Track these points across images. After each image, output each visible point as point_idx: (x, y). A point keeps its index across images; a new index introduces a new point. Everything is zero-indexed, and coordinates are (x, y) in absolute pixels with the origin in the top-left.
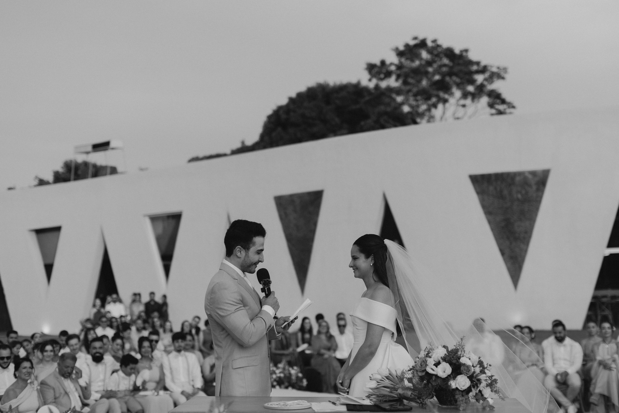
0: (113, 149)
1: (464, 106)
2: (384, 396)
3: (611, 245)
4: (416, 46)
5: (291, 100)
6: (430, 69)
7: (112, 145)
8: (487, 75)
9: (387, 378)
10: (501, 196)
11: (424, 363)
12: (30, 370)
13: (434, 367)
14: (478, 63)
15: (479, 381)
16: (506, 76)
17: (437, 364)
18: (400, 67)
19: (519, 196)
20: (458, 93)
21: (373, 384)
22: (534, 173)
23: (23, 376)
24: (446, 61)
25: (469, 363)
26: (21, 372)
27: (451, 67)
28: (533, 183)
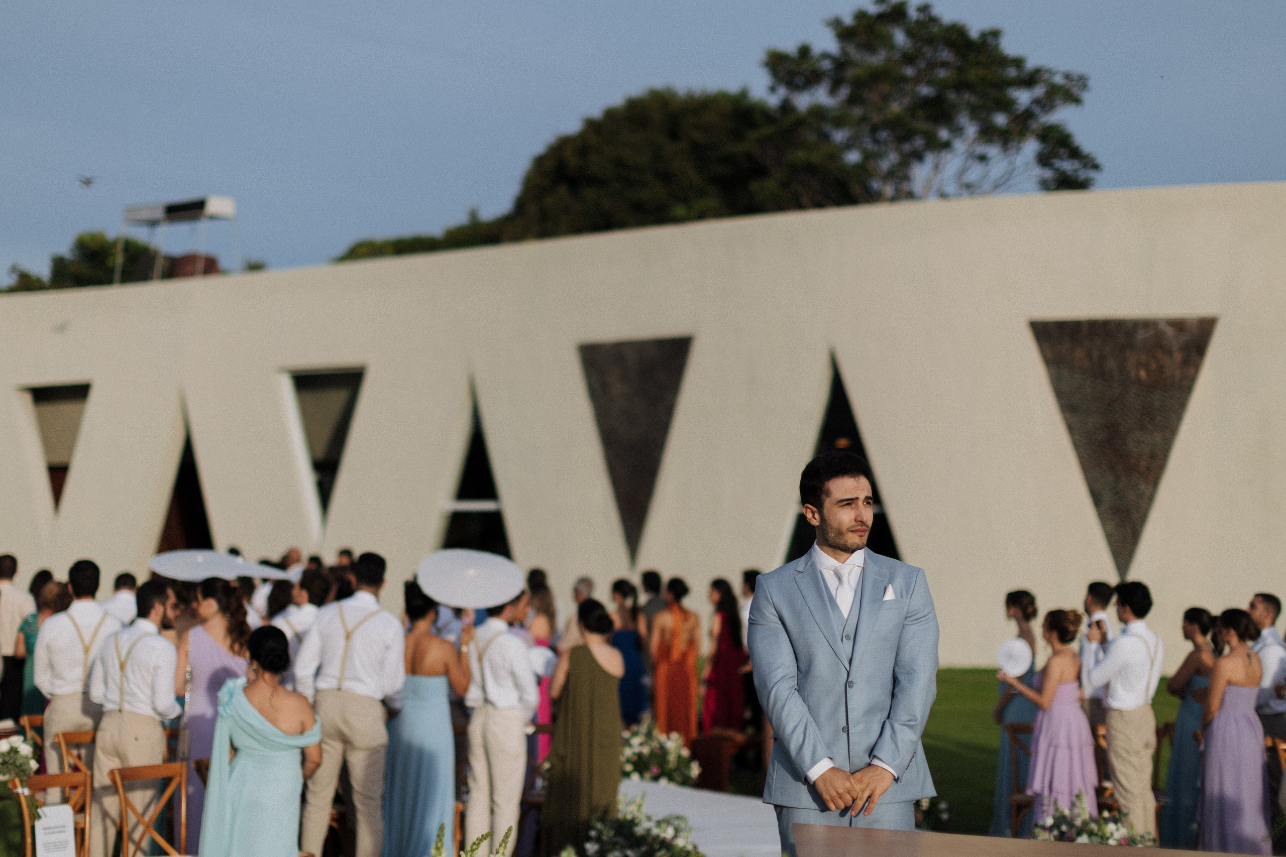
1: (983, 158)
4: (882, 17)
5: (591, 125)
6: (909, 72)
8: (1039, 91)
10: (1100, 373)
14: (1018, 63)
16: (1085, 96)
18: (841, 64)
19: (1143, 374)
20: (971, 130)
24: (945, 55)
27: (960, 70)
28: (1175, 346)
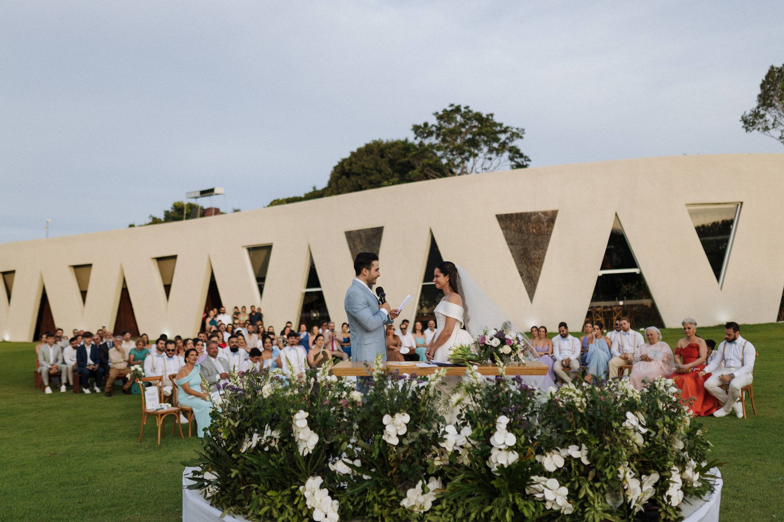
0: (216, 194)
1: (490, 159)
2: (458, 359)
3: (603, 268)
4: (452, 111)
5: (353, 154)
6: (463, 130)
7: (216, 191)
8: (508, 134)
9: (460, 348)
10: (520, 231)
11: (484, 338)
12: (196, 357)
13: (490, 341)
14: (501, 125)
15: (517, 348)
16: (524, 135)
17: (491, 339)
18: (439, 129)
19: (534, 231)
20: (485, 149)
21: (452, 353)
22: (545, 213)
23: (192, 361)
24: (475, 123)
25: (510, 338)
26: (190, 358)
27: (480, 128)
28: (545, 220)
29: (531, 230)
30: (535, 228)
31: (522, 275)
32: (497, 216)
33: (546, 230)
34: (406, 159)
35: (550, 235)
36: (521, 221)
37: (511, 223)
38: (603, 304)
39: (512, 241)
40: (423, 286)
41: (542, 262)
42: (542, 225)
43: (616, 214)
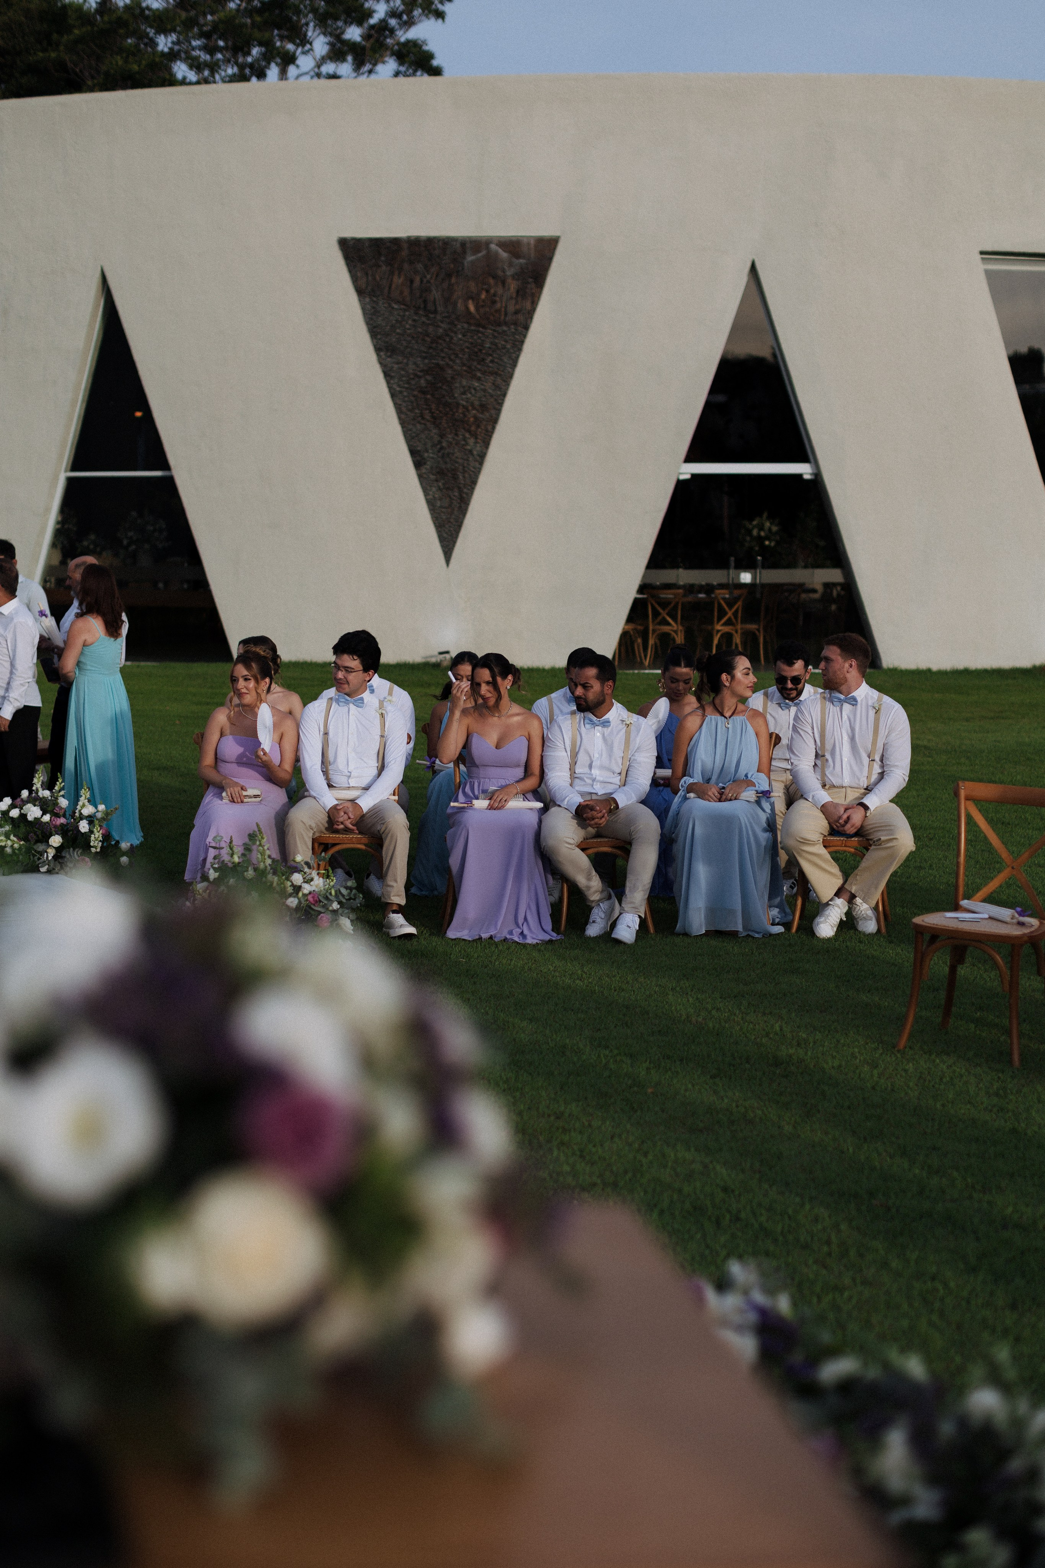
3: (694, 455)
10: (424, 305)
22: (513, 246)
28: (509, 273)
29: (460, 305)
30: (474, 298)
31: (418, 465)
32: (344, 243)
33: (511, 308)
34: (53, 55)
35: (527, 328)
36: (426, 267)
37: (392, 273)
38: (684, 576)
39: (393, 339)
40: (71, 483)
41: (495, 421)
42: (500, 291)
43: (753, 269)
